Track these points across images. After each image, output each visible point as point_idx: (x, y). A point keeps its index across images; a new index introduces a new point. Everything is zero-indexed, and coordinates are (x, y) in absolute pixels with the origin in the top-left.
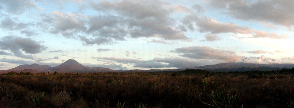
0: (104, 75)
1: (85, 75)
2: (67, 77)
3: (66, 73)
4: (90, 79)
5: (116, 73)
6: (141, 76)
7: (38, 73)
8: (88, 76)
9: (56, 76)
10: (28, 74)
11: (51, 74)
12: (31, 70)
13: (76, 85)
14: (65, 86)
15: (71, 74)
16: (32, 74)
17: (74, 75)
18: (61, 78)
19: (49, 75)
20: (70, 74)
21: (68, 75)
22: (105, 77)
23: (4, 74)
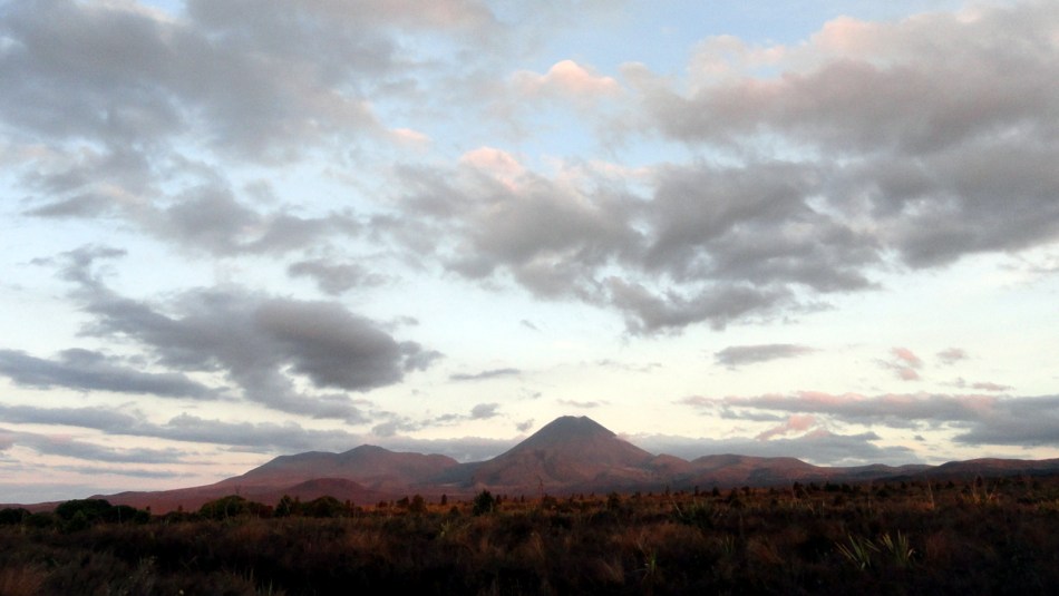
0: (775, 502)
1: (656, 510)
2: (556, 521)
3: (546, 499)
4: (696, 534)
5: (845, 488)
6: (1027, 502)
7: (382, 504)
8: (675, 513)
9: (486, 520)
10: (324, 507)
11: (459, 507)
12: (342, 483)
13: (615, 571)
14: (545, 582)
15: (576, 500)
16: (348, 510)
17: (594, 511)
18: (518, 530)
19: (446, 510)
20: (570, 504)
21: (559, 507)
22: (781, 518)
23: (177, 517)
